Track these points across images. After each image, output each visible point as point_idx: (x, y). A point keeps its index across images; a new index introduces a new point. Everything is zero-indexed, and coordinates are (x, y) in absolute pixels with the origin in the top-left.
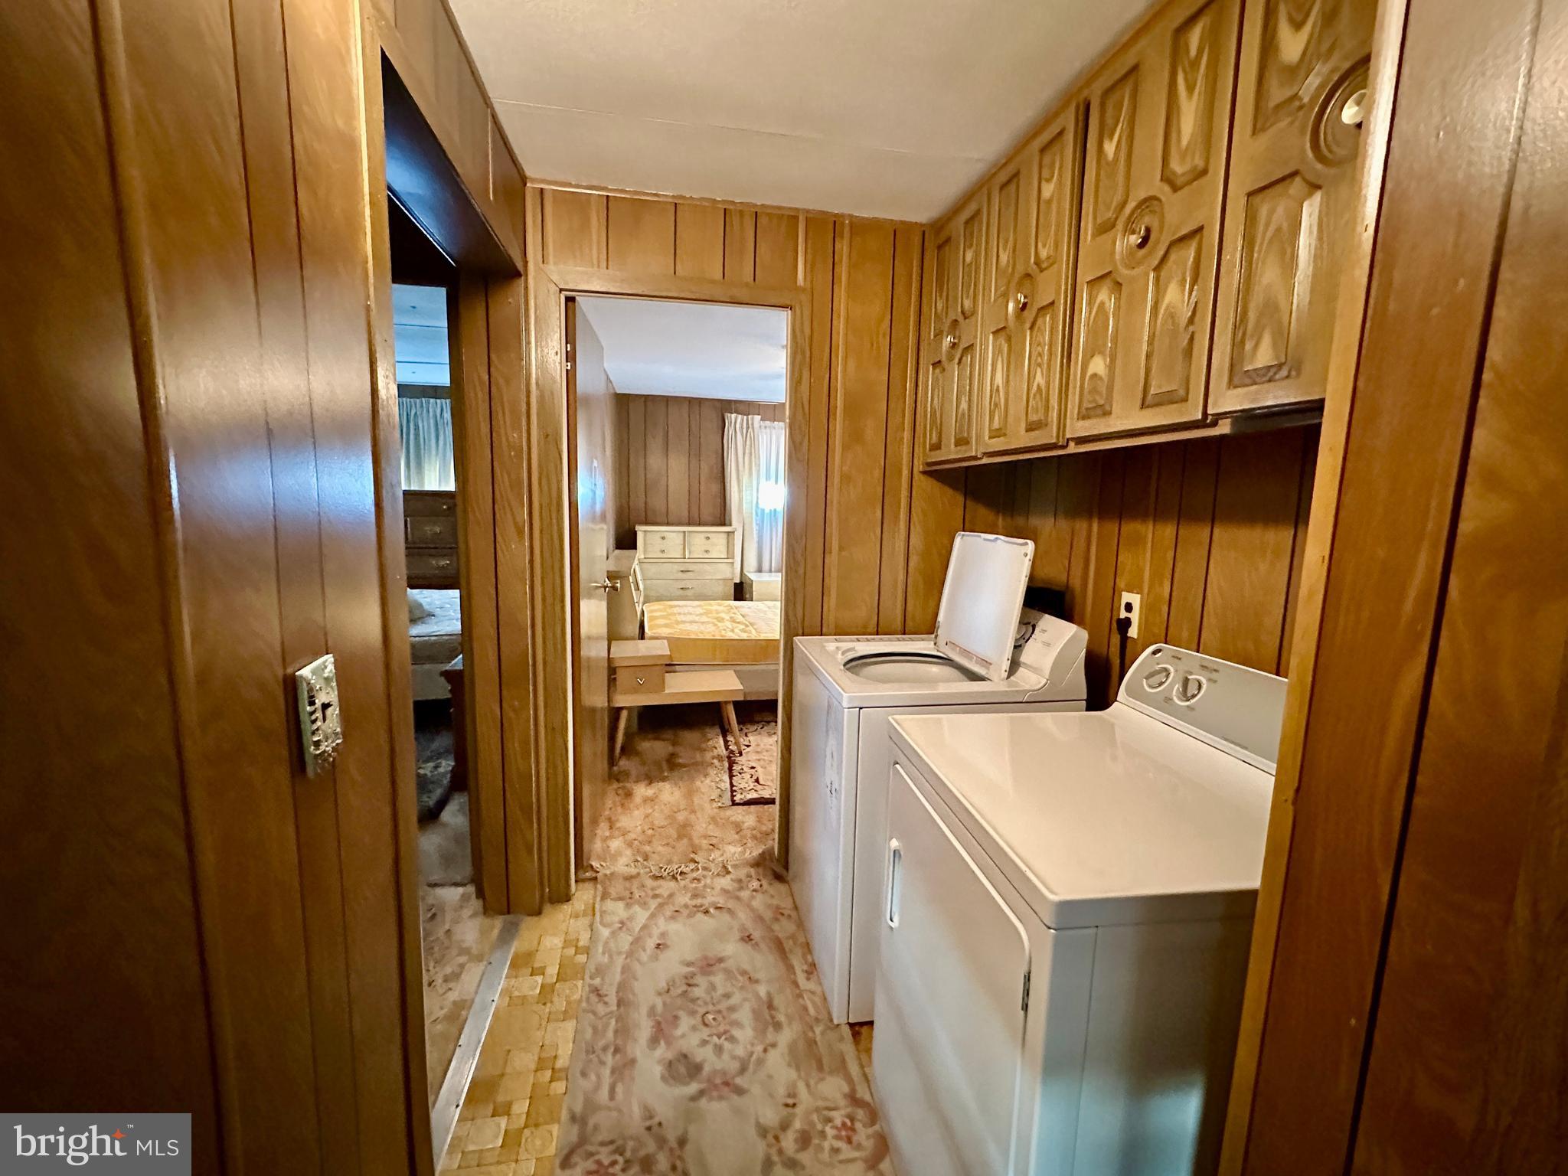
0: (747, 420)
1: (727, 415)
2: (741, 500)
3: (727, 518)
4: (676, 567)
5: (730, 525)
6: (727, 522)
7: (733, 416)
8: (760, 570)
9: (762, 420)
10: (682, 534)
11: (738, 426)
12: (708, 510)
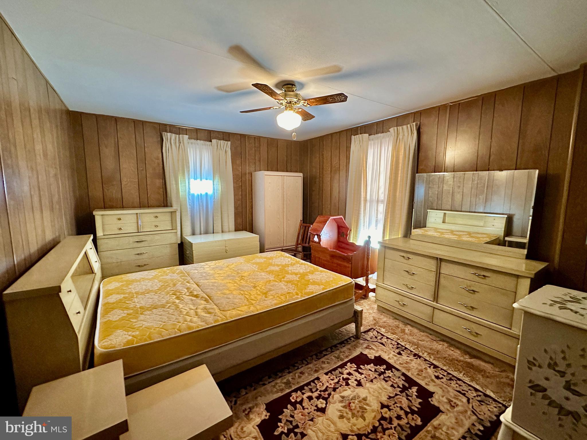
0: (179, 138)
1: (164, 134)
2: (178, 189)
3: (168, 201)
4: (132, 240)
5: (171, 206)
6: (169, 204)
7: (169, 134)
8: (193, 234)
9: (189, 138)
10: (135, 216)
11: (172, 142)
12: (154, 196)
